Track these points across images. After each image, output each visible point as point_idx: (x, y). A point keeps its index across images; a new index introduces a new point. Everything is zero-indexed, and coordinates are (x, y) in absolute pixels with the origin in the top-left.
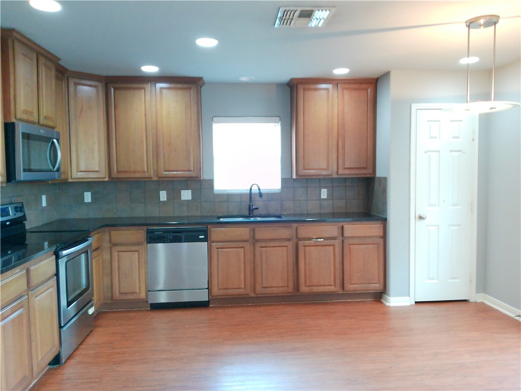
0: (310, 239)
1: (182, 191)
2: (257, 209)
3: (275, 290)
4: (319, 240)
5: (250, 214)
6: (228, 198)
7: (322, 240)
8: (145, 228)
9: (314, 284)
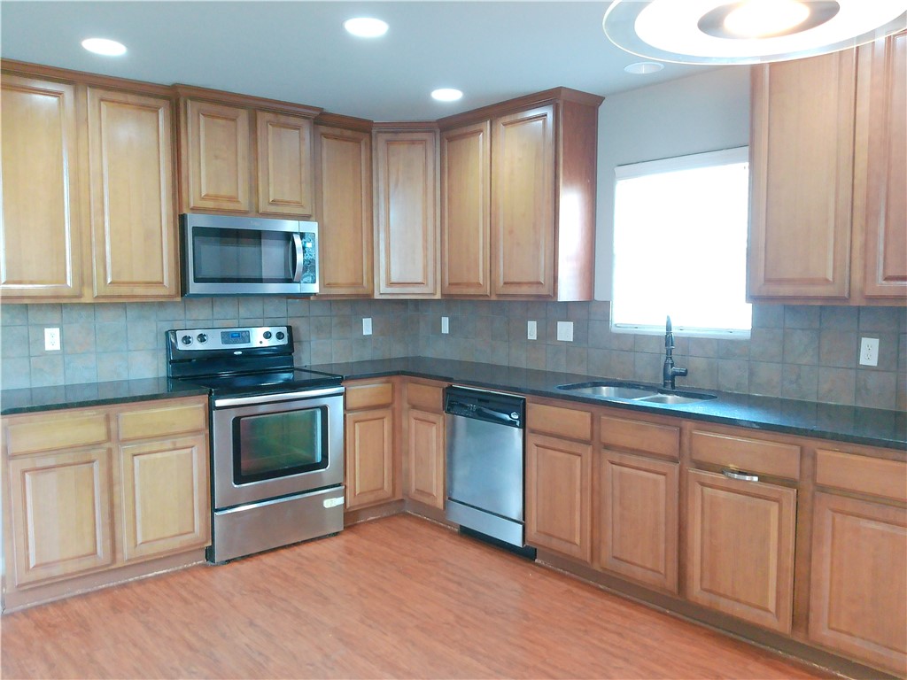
0: (722, 470)
1: (559, 323)
2: (684, 374)
3: (639, 573)
4: (748, 478)
5: (665, 385)
6: (635, 341)
7: (756, 479)
8: (446, 384)
9: (722, 592)
